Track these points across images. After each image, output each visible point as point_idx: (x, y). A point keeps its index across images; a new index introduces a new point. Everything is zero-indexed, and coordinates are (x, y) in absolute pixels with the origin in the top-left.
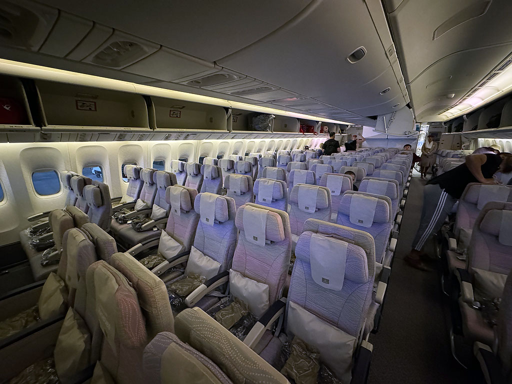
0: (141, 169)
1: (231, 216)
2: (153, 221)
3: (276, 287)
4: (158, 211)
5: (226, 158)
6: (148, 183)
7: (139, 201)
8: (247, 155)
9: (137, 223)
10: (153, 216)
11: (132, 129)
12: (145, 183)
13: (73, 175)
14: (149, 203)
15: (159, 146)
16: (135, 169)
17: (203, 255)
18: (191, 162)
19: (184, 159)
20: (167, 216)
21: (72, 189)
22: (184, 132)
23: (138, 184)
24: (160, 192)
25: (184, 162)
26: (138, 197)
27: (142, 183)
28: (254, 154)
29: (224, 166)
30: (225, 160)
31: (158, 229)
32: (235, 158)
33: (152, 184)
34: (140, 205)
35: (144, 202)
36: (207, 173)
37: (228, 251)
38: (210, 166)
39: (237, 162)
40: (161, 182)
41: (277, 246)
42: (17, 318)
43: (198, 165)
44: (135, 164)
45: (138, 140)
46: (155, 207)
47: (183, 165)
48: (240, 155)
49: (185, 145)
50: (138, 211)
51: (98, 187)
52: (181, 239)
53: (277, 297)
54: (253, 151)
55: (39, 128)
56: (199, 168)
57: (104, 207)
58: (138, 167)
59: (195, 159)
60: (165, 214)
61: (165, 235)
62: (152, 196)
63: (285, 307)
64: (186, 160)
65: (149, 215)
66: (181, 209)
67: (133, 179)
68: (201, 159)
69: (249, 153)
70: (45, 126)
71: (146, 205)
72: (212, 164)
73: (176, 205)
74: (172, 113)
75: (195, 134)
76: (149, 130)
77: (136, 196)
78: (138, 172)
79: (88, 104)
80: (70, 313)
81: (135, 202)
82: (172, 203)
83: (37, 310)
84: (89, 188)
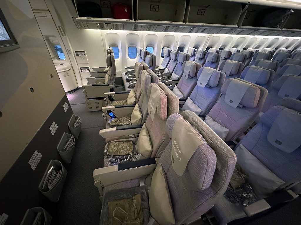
0: (171, 50)
1: (219, 84)
2: (171, 80)
3: (234, 134)
4: (174, 76)
5: (226, 49)
6: (173, 60)
7: (167, 69)
8: (245, 49)
9: (164, 80)
10: (171, 78)
11: (174, 23)
12: (171, 59)
13: (142, 50)
14: (171, 71)
15: (184, 37)
16: (169, 50)
17: (193, 103)
18: (200, 49)
19: (196, 47)
20: (178, 80)
21: (141, 57)
22: (203, 26)
23: (168, 59)
24: (178, 65)
25: (196, 49)
26: (166, 67)
27: (170, 59)
28: (252, 49)
29: (223, 55)
30: (225, 51)
31: (172, 86)
32: (233, 50)
33: (176, 60)
34: (166, 71)
35: (168, 70)
36: (209, 58)
37: (209, 105)
38: (213, 53)
39: (234, 54)
40: (180, 59)
41: (246, 111)
42: (122, 101)
43: (205, 52)
44: (169, 48)
45: (175, 32)
46: (174, 74)
47: (195, 51)
48: (239, 49)
49: (200, 37)
50: (165, 74)
51: (152, 56)
52: (184, 92)
53: (232, 139)
54: (252, 46)
55: (135, 21)
56: (205, 54)
57: (153, 67)
58: (170, 49)
59: (203, 48)
60: (178, 78)
61: (176, 88)
62: (173, 67)
63: (235, 146)
64: (197, 48)
65: (170, 77)
66: (189, 75)
67: (166, 56)
68: (208, 49)
69: (247, 49)
70: (137, 20)
71: (169, 72)
72: (215, 52)
73: (187, 72)
74: (199, 11)
75: (210, 28)
76: (183, 23)
77: (165, 66)
78: (169, 52)
79: (155, 6)
80: (137, 105)
81: (164, 69)
82: (185, 71)
83: (127, 101)
84: (148, 56)
